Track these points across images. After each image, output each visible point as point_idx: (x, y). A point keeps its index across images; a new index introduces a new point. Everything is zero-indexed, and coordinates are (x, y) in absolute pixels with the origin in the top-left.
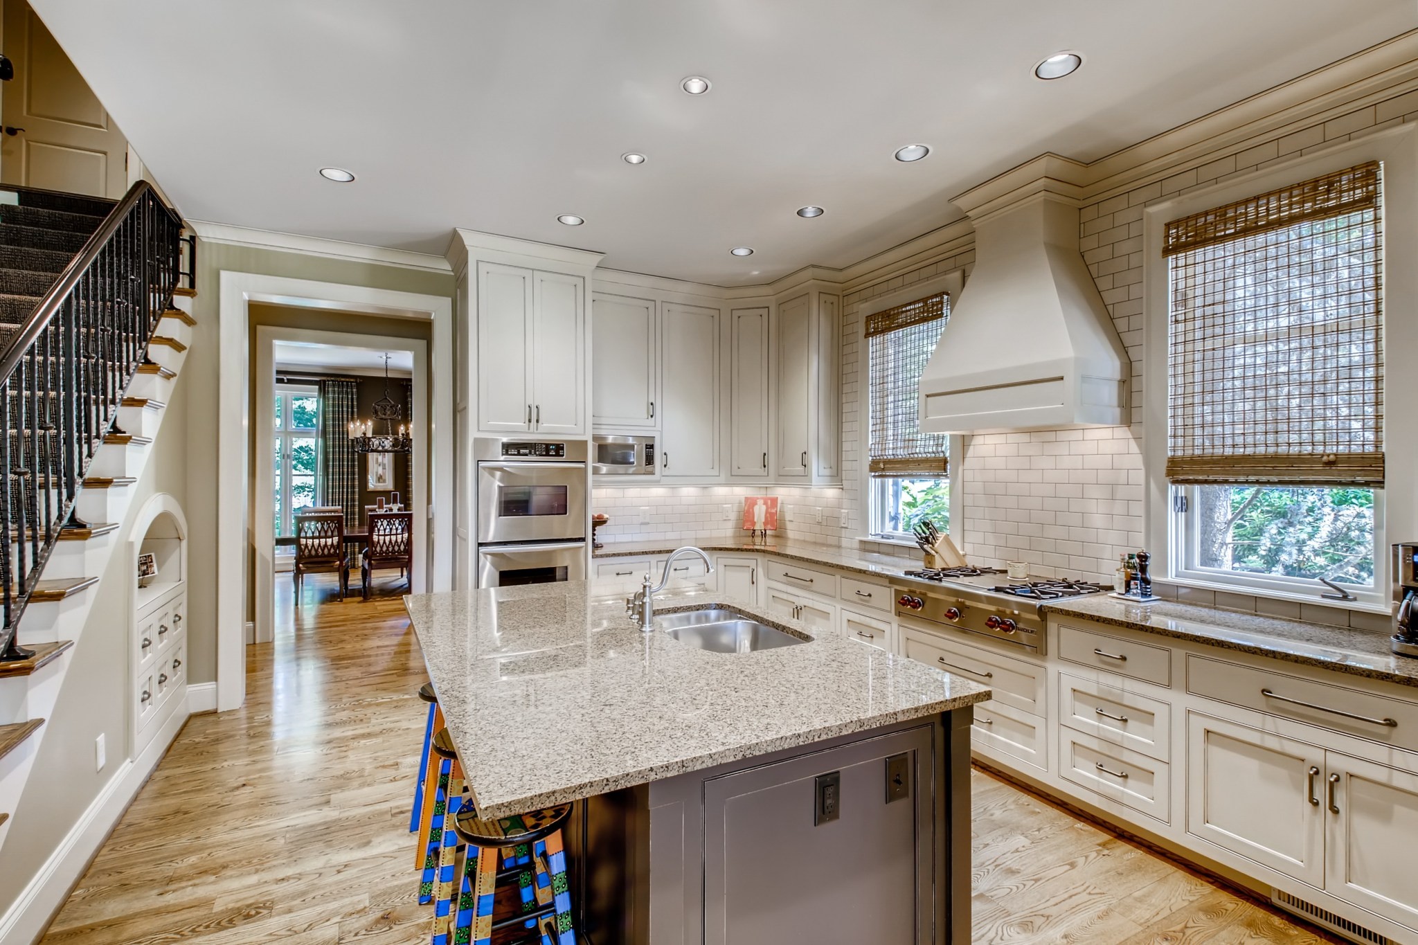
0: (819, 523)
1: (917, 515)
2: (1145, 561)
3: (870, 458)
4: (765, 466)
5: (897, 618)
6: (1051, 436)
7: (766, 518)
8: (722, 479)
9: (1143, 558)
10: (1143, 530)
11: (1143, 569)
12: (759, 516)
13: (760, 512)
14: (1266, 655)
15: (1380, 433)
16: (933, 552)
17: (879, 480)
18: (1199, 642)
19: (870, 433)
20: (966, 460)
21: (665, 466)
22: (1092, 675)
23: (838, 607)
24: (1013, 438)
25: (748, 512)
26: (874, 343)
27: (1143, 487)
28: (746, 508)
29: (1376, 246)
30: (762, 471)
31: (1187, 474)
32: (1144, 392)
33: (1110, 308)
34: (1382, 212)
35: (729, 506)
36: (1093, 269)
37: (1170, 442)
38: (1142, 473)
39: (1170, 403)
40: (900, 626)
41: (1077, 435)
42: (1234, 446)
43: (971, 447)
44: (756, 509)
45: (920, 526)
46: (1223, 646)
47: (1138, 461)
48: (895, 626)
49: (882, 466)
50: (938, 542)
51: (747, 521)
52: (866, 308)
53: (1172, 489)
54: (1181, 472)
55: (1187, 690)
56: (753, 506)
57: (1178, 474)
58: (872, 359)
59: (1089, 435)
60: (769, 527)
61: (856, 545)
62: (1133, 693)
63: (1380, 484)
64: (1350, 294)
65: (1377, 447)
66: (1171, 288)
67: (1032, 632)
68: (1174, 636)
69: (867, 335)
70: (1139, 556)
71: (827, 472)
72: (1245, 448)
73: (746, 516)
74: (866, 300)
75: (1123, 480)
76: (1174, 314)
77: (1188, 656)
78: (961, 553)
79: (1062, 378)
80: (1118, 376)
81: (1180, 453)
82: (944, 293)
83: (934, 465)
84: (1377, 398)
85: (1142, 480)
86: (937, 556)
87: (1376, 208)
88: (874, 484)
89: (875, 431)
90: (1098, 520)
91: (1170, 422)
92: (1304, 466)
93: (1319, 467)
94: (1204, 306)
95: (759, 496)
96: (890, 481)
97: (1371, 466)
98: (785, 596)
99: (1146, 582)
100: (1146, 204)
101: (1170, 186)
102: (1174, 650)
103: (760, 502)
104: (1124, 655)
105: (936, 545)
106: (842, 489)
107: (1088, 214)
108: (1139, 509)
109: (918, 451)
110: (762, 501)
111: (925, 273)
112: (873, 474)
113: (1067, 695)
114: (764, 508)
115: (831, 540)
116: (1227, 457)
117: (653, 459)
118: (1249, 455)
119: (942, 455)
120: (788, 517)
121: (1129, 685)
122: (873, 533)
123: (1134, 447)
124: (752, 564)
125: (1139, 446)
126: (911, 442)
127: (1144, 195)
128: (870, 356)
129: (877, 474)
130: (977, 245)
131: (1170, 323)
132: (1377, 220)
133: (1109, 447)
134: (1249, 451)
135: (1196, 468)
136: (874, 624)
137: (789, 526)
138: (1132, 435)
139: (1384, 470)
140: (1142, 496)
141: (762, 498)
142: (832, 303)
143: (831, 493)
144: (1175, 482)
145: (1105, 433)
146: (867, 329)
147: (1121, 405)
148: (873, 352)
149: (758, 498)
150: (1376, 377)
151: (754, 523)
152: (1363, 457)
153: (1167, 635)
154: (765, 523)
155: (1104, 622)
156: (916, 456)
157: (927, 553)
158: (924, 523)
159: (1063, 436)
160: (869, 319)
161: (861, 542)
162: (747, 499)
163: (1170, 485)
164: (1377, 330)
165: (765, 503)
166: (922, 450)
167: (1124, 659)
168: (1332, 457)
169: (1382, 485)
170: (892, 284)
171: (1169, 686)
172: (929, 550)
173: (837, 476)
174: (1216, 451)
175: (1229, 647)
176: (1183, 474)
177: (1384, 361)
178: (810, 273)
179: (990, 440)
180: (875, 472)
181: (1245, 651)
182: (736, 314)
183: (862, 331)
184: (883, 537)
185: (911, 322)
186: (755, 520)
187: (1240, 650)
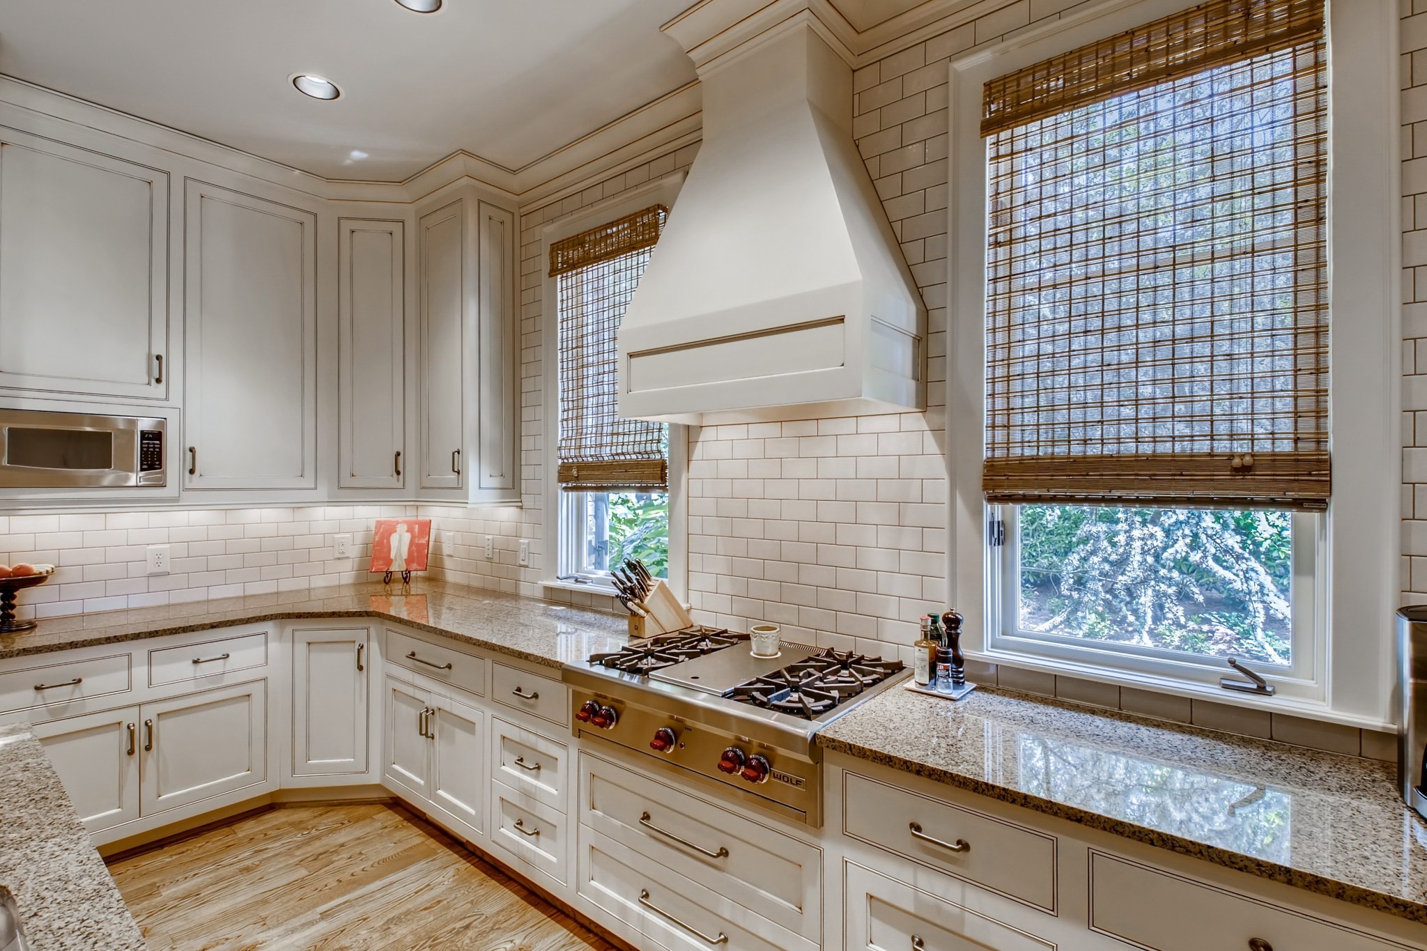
0: (489, 560)
1: (632, 542)
2: (957, 628)
3: (560, 461)
4: (398, 473)
5: (576, 740)
6: (810, 427)
7: (410, 552)
8: (322, 492)
9: (953, 622)
10: (946, 573)
11: (953, 642)
12: (399, 549)
13: (400, 545)
14: (1271, 876)
15: (1322, 420)
16: (641, 612)
17: (573, 495)
18: (1122, 834)
19: (560, 424)
20: (692, 464)
21: (192, 472)
22: (906, 873)
23: (489, 713)
24: (757, 430)
25: (380, 543)
26: (563, 285)
27: (946, 507)
28: (377, 539)
29: (1317, 110)
30: (393, 481)
31: (1016, 487)
32: (948, 358)
33: (897, 226)
34: (1328, 54)
35: (348, 535)
36: (872, 165)
37: (986, 436)
38: (945, 484)
39: (987, 373)
40: (580, 751)
41: (848, 426)
42: (1085, 442)
43: (699, 444)
44: (394, 540)
45: (623, 571)
46: (1173, 848)
47: (939, 466)
48: (574, 752)
49: (575, 473)
50: (650, 594)
51: (378, 559)
52: (552, 232)
53: (987, 508)
54: (1006, 483)
55: (1091, 922)
56: (390, 534)
57: (1000, 487)
58: (562, 310)
59: (866, 425)
60: (414, 566)
61: (539, 594)
62: (984, 917)
63: (1320, 504)
64: (1274, 190)
65: (1318, 442)
66: (989, 191)
67: (798, 783)
68: (1069, 818)
69: (553, 272)
70: (947, 620)
71: (495, 482)
72: (1103, 444)
73: (376, 549)
74: (552, 220)
75: (915, 495)
76: (992, 232)
77: (1091, 856)
78: (684, 606)
79: (841, 320)
80: (913, 329)
81: (998, 453)
82: (659, 206)
83: (647, 471)
84: (1317, 361)
85: (945, 497)
86: (647, 617)
87: (1318, 47)
88: (566, 500)
89: (567, 420)
90: (878, 559)
91: (986, 404)
92: (1201, 474)
93: (1225, 475)
94: (1040, 218)
95: (400, 519)
96: (590, 496)
97: (1310, 475)
98: (410, 691)
99: (958, 661)
100: (952, 58)
101: (987, 28)
102: (1064, 841)
103: (402, 528)
104: (966, 839)
105: (646, 601)
106: (521, 508)
107: (866, 78)
108: (938, 541)
109: (625, 450)
110: (405, 527)
111: (633, 177)
112: (564, 485)
113: (858, 907)
114: (407, 537)
115: (506, 586)
116: (1076, 460)
117: (160, 459)
118: (1111, 456)
119: (658, 457)
120: (446, 550)
121: (977, 900)
122: (564, 575)
123: (931, 444)
124: (361, 636)
125: (941, 444)
126: (615, 437)
127: (949, 44)
128: (559, 307)
129: (570, 485)
130: (706, 134)
131: (987, 247)
132: (1318, 66)
133: (893, 445)
134: (1110, 449)
135: (1029, 476)
136: (543, 746)
137: (448, 563)
138: (928, 423)
139: (1330, 481)
140: (945, 521)
141: (406, 522)
142: (502, 223)
143: (507, 514)
144: (992, 499)
145: (891, 423)
146: (552, 263)
147: (915, 378)
148: (562, 301)
149: (398, 523)
150: (1317, 327)
151: (389, 562)
152: (1295, 460)
153: (1056, 814)
154: (409, 561)
155: (930, 776)
156: (622, 458)
157: (634, 614)
158: (629, 565)
159: (827, 427)
160: (556, 248)
161: (547, 589)
162: (379, 524)
163: (985, 503)
164: (1318, 248)
165: (410, 530)
166: (630, 447)
167: (965, 847)
168: (1248, 459)
169: (1323, 506)
170: (589, 196)
171: (1054, 909)
172: (635, 608)
173: (512, 488)
174: (1057, 450)
175: (1188, 852)
176: (1009, 487)
177: (1330, 301)
178: (460, 163)
179: (725, 433)
180: (567, 482)
181: (1224, 863)
182: (347, 226)
183: (546, 267)
184: (577, 581)
185: (613, 252)
186: (392, 556)
187: (1212, 860)
